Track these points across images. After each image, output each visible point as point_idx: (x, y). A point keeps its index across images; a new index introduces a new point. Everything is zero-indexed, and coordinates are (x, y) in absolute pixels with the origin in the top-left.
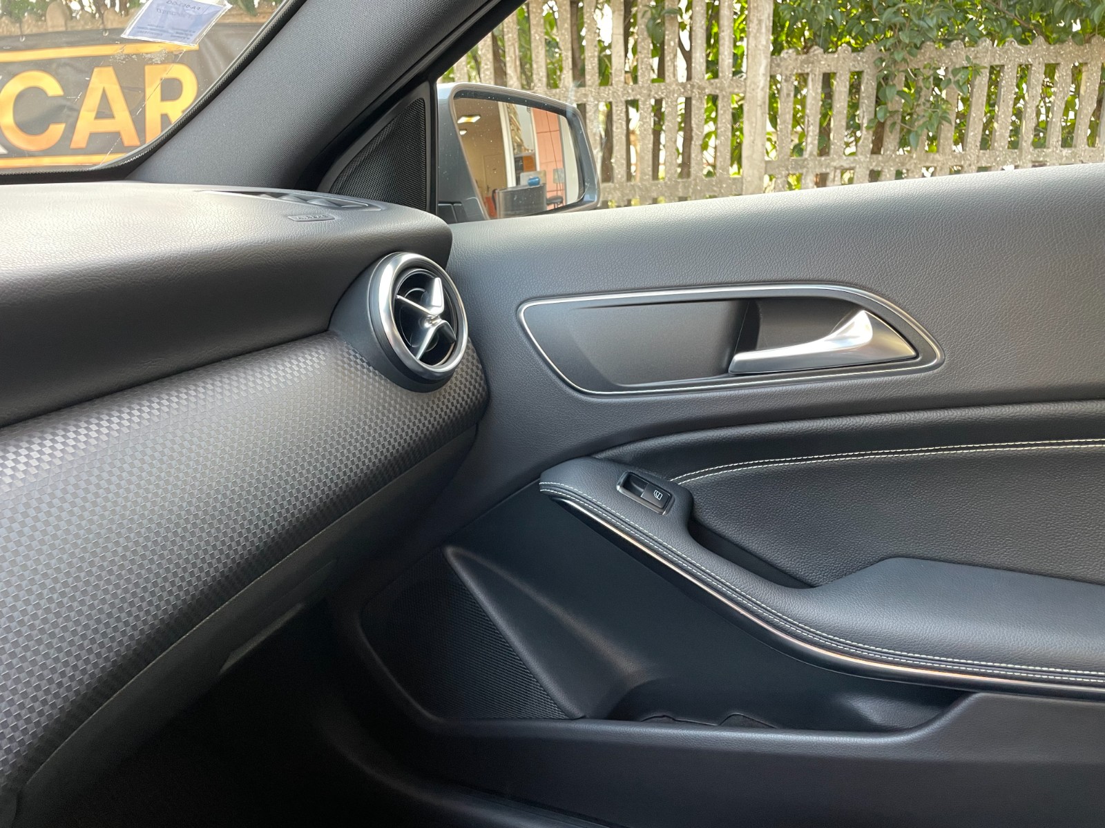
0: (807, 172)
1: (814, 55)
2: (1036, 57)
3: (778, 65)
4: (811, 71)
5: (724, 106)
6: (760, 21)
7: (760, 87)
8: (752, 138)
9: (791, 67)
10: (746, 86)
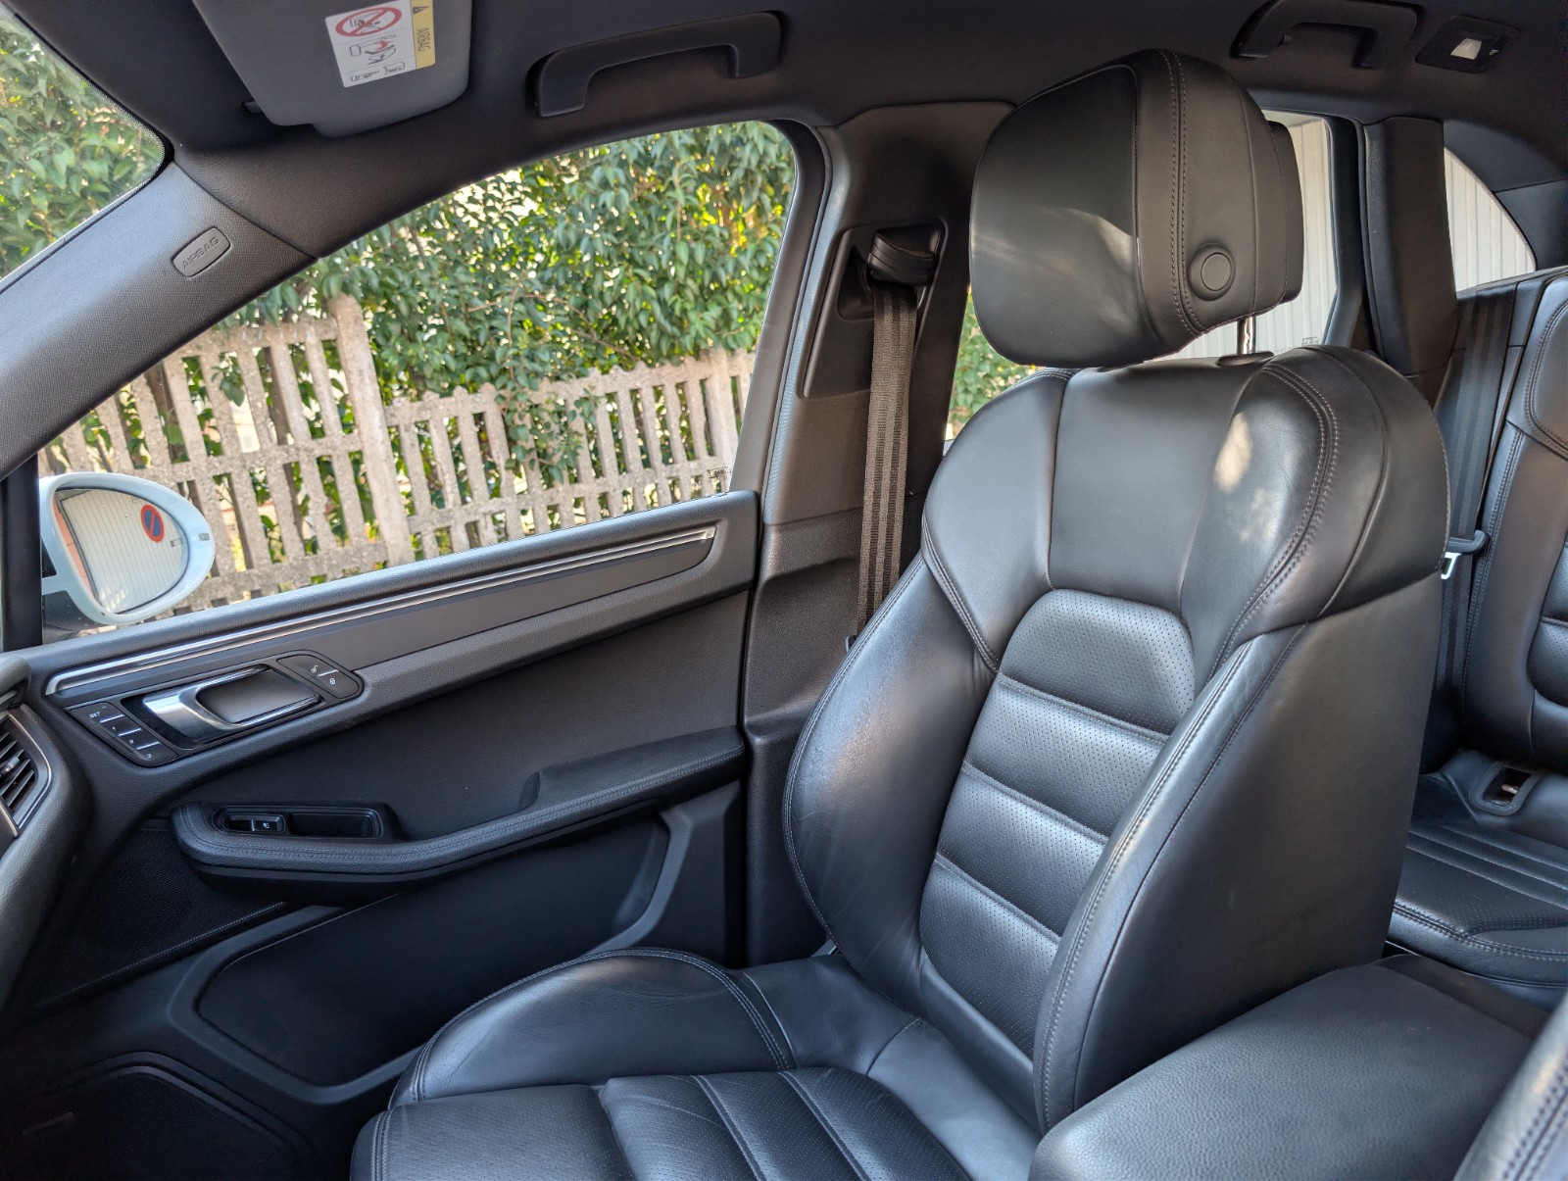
0: (456, 523)
1: (430, 401)
3: (393, 415)
4: (431, 417)
5: (341, 467)
6: (361, 372)
7: (380, 442)
8: (385, 497)
9: (407, 416)
10: (362, 442)
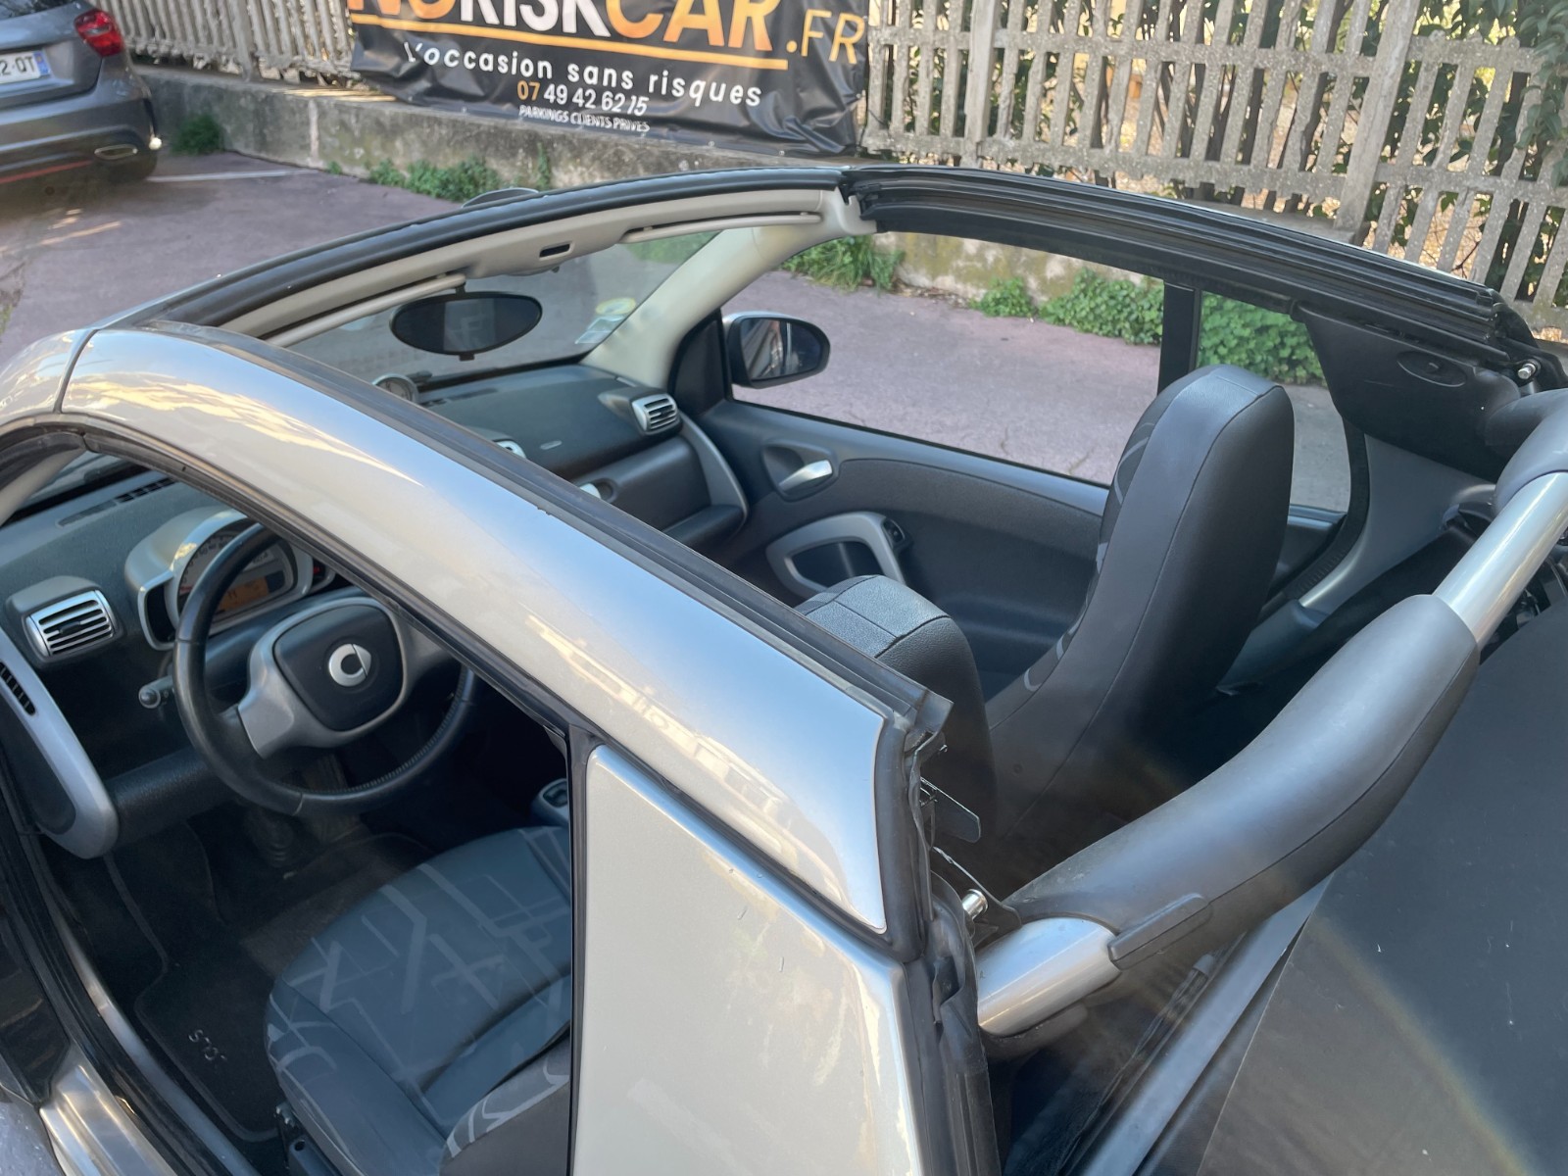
1: (1470, 44)
3: (1420, 49)
4: (1461, 63)
5: (1341, 89)
7: (1389, 74)
8: (1366, 134)
9: (1436, 54)
10: (1373, 69)
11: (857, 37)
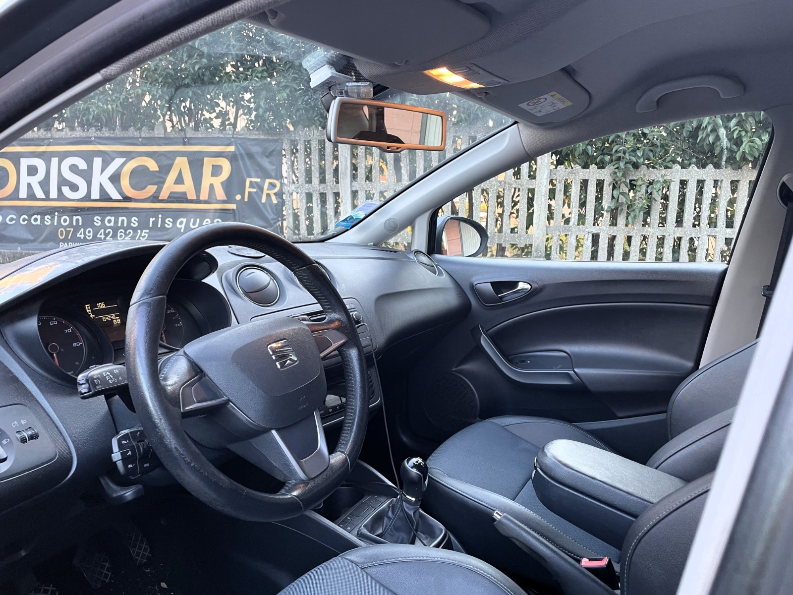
2: (708, 176)
4: (574, 178)
5: (523, 195)
7: (544, 185)
8: (539, 213)
9: (562, 175)
10: (536, 185)
11: (276, 190)
